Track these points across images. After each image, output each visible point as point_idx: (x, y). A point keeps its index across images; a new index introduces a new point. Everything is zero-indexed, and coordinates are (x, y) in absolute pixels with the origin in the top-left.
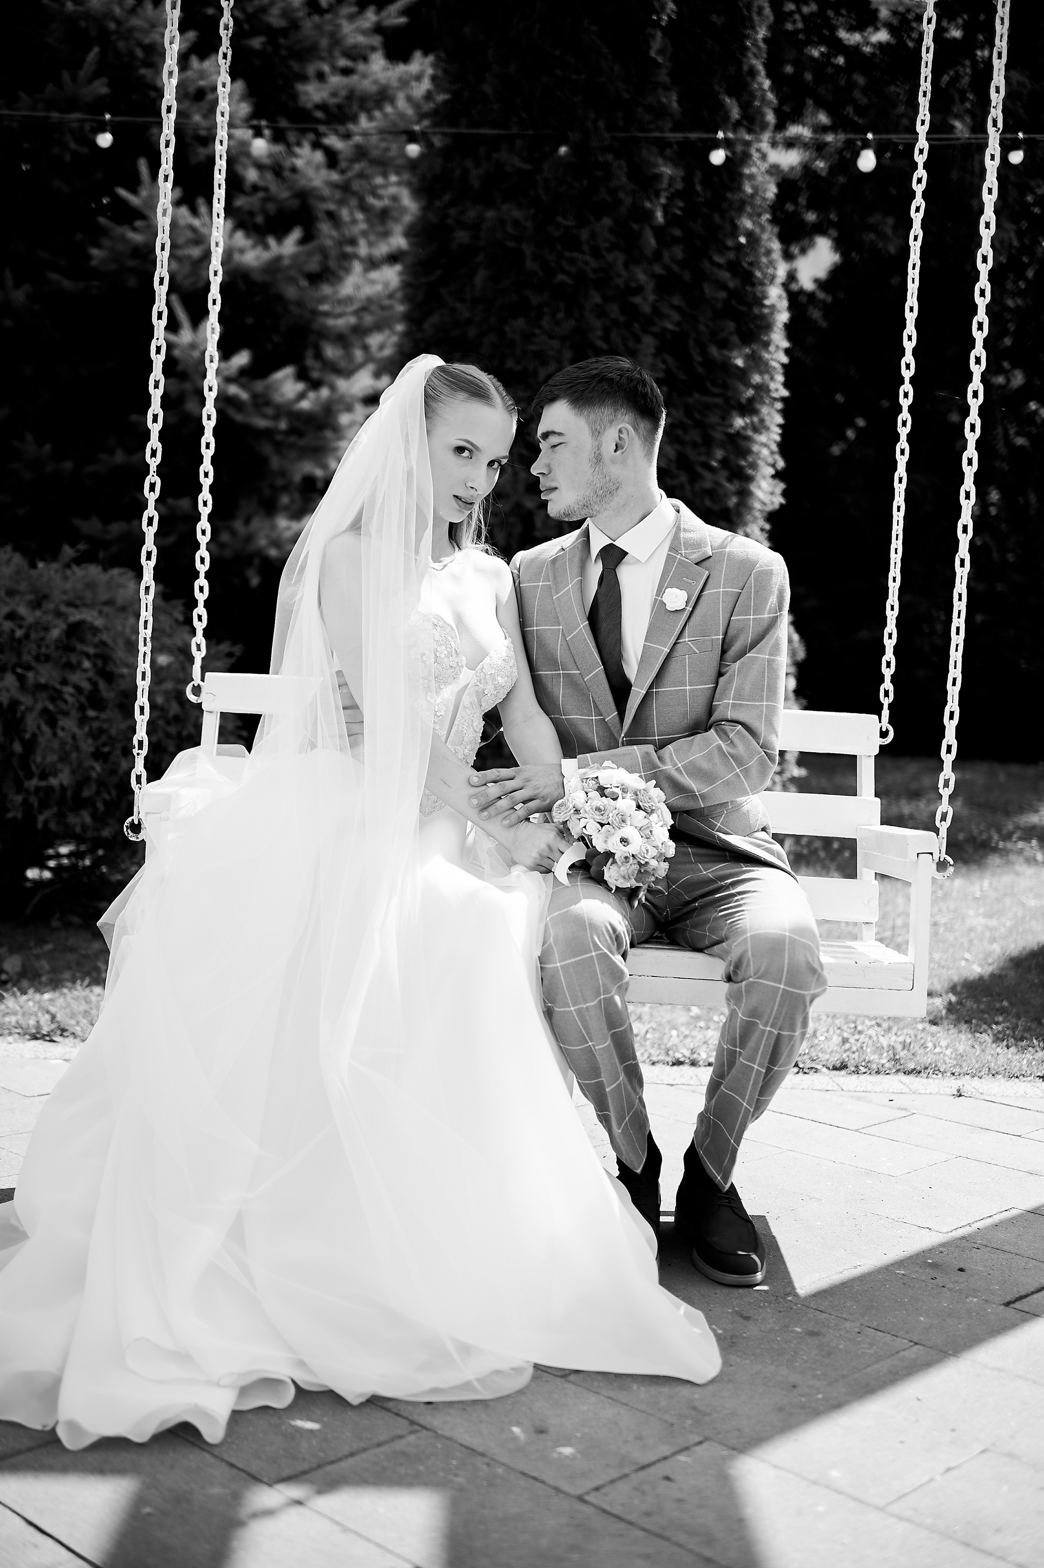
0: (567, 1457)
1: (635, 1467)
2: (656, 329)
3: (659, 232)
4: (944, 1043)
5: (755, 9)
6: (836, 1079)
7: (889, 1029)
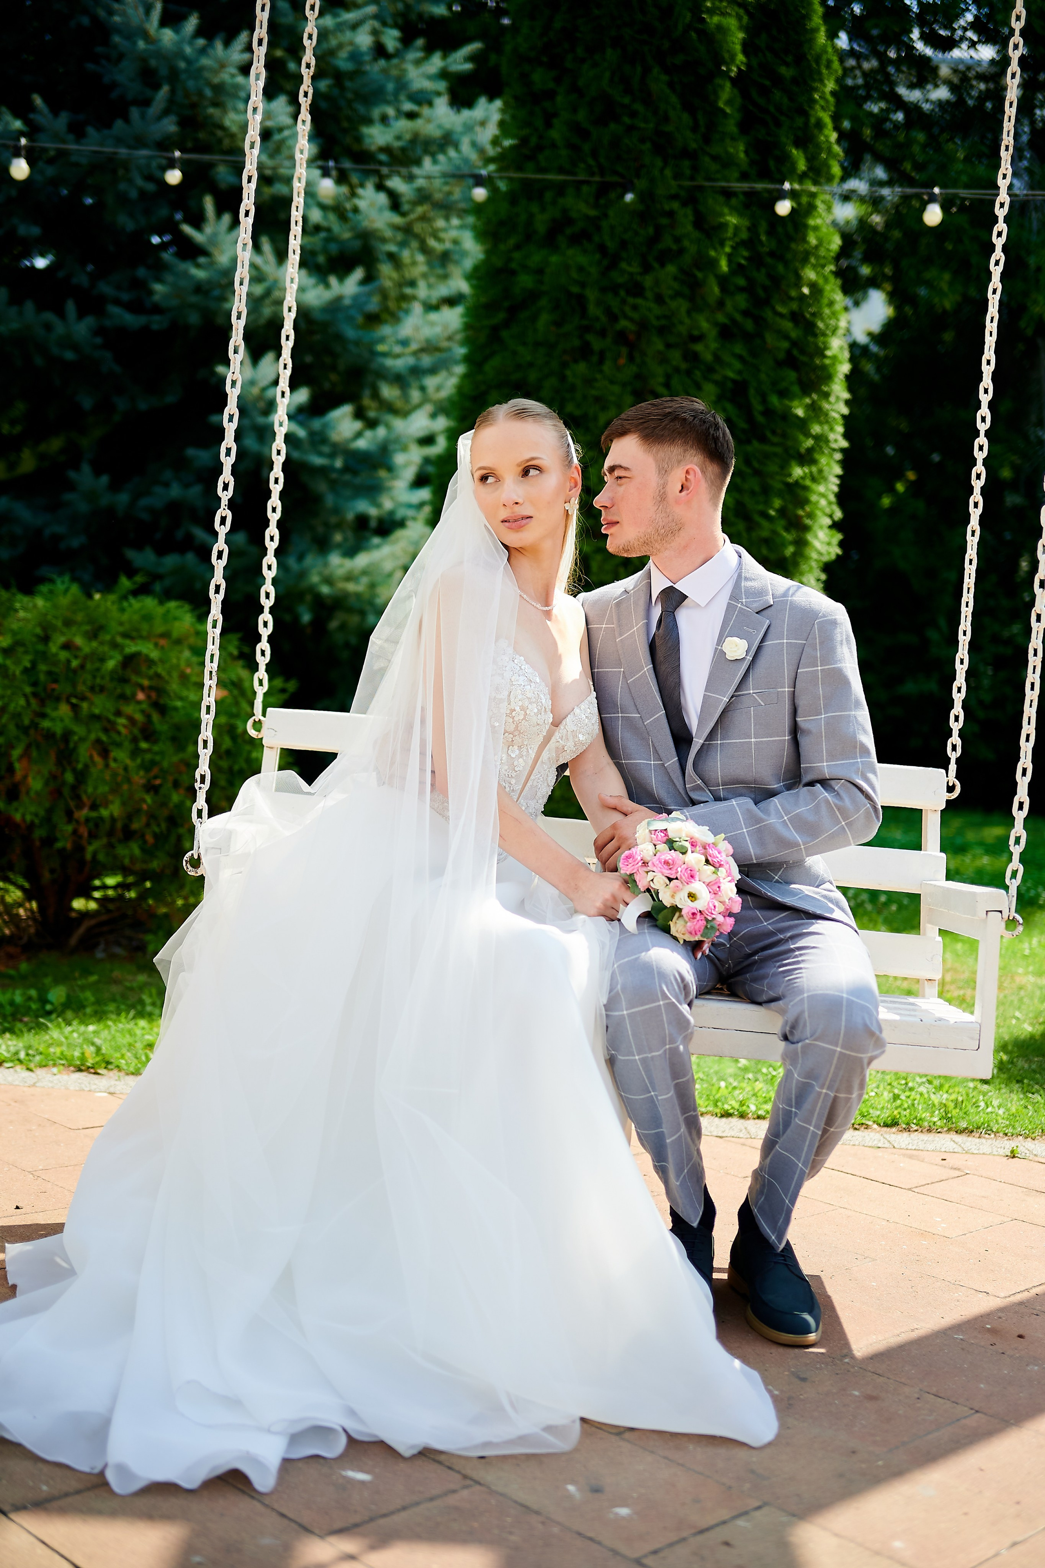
0: (623, 1518)
1: (693, 1531)
2: (717, 377)
3: (723, 281)
4: (996, 1103)
5: (824, 62)
6: (887, 1136)
7: (941, 1086)
